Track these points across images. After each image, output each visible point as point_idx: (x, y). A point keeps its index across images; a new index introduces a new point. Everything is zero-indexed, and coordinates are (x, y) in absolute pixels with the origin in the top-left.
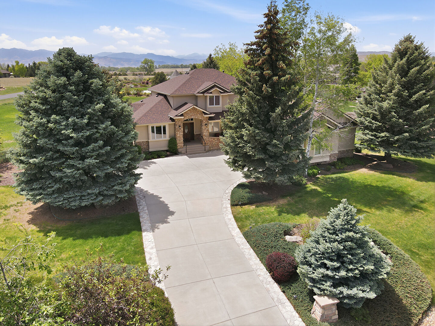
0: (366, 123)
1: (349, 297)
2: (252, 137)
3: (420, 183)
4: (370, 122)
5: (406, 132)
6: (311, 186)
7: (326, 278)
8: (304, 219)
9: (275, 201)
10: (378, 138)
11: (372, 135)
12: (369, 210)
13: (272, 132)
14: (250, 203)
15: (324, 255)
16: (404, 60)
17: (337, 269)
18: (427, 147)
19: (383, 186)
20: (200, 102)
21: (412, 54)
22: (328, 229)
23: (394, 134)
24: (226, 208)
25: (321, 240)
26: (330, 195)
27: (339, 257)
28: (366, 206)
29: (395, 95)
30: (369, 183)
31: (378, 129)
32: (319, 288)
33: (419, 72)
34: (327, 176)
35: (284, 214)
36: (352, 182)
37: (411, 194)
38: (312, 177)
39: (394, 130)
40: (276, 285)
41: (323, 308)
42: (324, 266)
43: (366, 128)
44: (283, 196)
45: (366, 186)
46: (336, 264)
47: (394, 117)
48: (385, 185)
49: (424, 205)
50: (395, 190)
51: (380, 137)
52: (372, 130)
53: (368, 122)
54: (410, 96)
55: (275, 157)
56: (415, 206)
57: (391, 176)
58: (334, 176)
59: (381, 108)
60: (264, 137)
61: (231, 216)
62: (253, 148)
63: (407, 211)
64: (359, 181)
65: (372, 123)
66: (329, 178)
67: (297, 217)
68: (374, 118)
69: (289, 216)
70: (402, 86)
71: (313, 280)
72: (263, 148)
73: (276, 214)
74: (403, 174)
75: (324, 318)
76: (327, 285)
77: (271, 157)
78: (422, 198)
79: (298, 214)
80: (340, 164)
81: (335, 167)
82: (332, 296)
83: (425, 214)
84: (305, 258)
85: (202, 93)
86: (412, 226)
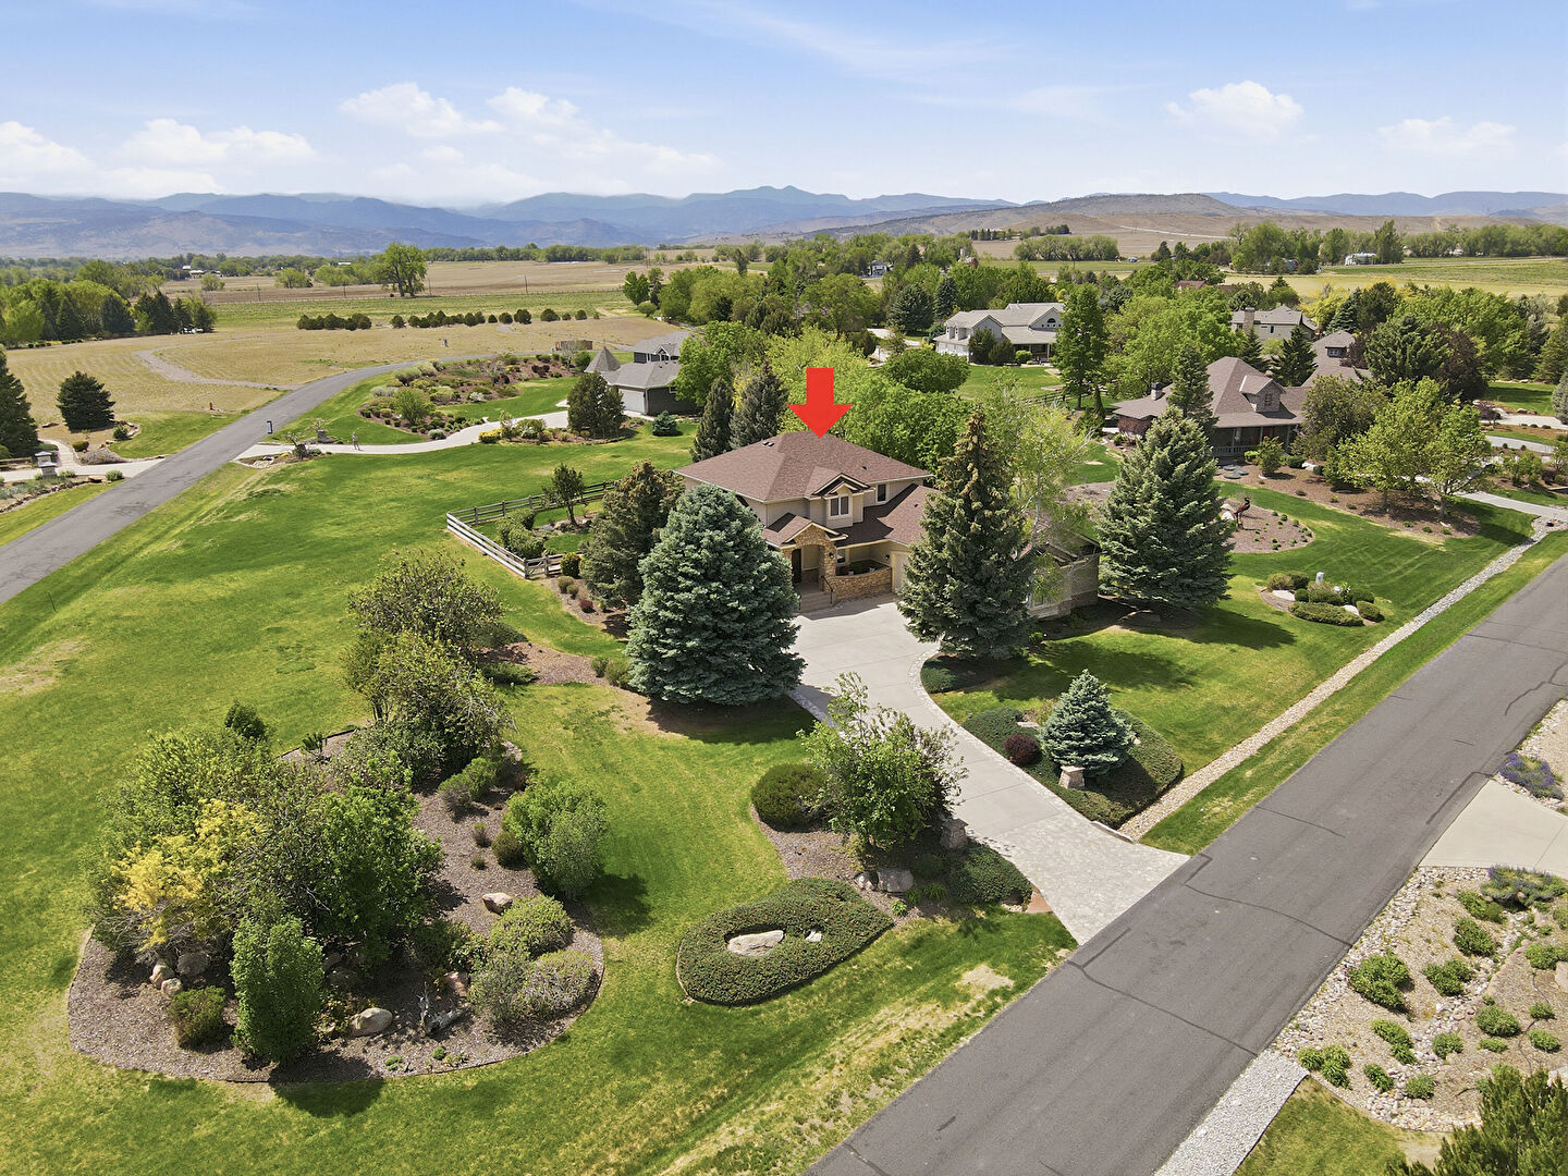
0: (1114, 550)
1: (1095, 763)
2: (958, 594)
3: (1197, 646)
4: (1120, 549)
5: (1174, 565)
6: (1035, 660)
7: (1072, 748)
8: (1035, 704)
9: (989, 684)
10: (1132, 575)
11: (1124, 571)
12: (1118, 689)
13: (983, 583)
14: (956, 688)
15: (1069, 727)
16: (1166, 450)
17: (1082, 739)
18: (1206, 588)
19: (1142, 654)
20: (815, 511)
21: (1176, 442)
22: (1071, 701)
23: (1157, 567)
24: (923, 696)
25: (1066, 713)
26: (1065, 672)
27: (1083, 727)
28: (1117, 684)
29: (1155, 507)
30: (1121, 650)
31: (1135, 562)
32: (1065, 759)
33: (1189, 470)
34: (1057, 642)
35: (1006, 700)
36: (1096, 649)
37: (1180, 663)
38: (1036, 646)
39: (1159, 562)
40: (1017, 768)
41: (1070, 774)
42: (1069, 738)
43: (1115, 557)
44: (1000, 676)
45: (1116, 655)
46: (1081, 735)
47: (1154, 542)
48: (1145, 651)
49: (1193, 679)
50: (1158, 659)
51: (1135, 574)
52: (1123, 562)
53: (1118, 550)
54: (1177, 508)
55: (987, 620)
56: (1182, 680)
57: (1155, 636)
58: (1068, 641)
59: (1134, 527)
60: (973, 593)
61: (936, 706)
62: (954, 608)
63: (1170, 687)
64: (1107, 647)
65: (1123, 551)
66: (1061, 645)
67: (1025, 702)
68: (1126, 542)
69: (1015, 702)
70: (1164, 492)
71: (1059, 753)
72: (972, 608)
73: (996, 700)
74: (1176, 632)
75: (1071, 785)
76: (1073, 755)
77: (981, 619)
78: (1194, 667)
79: (1027, 699)
80: (1076, 618)
81: (1069, 626)
82: (1078, 764)
83: (1193, 689)
84: (1050, 733)
85: (818, 495)
86: (1172, 704)
